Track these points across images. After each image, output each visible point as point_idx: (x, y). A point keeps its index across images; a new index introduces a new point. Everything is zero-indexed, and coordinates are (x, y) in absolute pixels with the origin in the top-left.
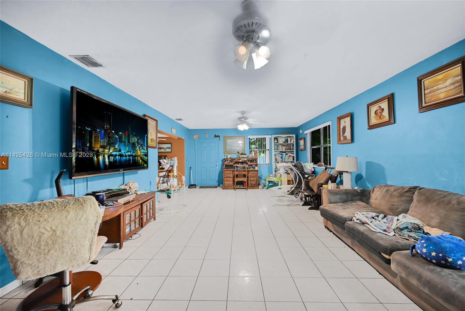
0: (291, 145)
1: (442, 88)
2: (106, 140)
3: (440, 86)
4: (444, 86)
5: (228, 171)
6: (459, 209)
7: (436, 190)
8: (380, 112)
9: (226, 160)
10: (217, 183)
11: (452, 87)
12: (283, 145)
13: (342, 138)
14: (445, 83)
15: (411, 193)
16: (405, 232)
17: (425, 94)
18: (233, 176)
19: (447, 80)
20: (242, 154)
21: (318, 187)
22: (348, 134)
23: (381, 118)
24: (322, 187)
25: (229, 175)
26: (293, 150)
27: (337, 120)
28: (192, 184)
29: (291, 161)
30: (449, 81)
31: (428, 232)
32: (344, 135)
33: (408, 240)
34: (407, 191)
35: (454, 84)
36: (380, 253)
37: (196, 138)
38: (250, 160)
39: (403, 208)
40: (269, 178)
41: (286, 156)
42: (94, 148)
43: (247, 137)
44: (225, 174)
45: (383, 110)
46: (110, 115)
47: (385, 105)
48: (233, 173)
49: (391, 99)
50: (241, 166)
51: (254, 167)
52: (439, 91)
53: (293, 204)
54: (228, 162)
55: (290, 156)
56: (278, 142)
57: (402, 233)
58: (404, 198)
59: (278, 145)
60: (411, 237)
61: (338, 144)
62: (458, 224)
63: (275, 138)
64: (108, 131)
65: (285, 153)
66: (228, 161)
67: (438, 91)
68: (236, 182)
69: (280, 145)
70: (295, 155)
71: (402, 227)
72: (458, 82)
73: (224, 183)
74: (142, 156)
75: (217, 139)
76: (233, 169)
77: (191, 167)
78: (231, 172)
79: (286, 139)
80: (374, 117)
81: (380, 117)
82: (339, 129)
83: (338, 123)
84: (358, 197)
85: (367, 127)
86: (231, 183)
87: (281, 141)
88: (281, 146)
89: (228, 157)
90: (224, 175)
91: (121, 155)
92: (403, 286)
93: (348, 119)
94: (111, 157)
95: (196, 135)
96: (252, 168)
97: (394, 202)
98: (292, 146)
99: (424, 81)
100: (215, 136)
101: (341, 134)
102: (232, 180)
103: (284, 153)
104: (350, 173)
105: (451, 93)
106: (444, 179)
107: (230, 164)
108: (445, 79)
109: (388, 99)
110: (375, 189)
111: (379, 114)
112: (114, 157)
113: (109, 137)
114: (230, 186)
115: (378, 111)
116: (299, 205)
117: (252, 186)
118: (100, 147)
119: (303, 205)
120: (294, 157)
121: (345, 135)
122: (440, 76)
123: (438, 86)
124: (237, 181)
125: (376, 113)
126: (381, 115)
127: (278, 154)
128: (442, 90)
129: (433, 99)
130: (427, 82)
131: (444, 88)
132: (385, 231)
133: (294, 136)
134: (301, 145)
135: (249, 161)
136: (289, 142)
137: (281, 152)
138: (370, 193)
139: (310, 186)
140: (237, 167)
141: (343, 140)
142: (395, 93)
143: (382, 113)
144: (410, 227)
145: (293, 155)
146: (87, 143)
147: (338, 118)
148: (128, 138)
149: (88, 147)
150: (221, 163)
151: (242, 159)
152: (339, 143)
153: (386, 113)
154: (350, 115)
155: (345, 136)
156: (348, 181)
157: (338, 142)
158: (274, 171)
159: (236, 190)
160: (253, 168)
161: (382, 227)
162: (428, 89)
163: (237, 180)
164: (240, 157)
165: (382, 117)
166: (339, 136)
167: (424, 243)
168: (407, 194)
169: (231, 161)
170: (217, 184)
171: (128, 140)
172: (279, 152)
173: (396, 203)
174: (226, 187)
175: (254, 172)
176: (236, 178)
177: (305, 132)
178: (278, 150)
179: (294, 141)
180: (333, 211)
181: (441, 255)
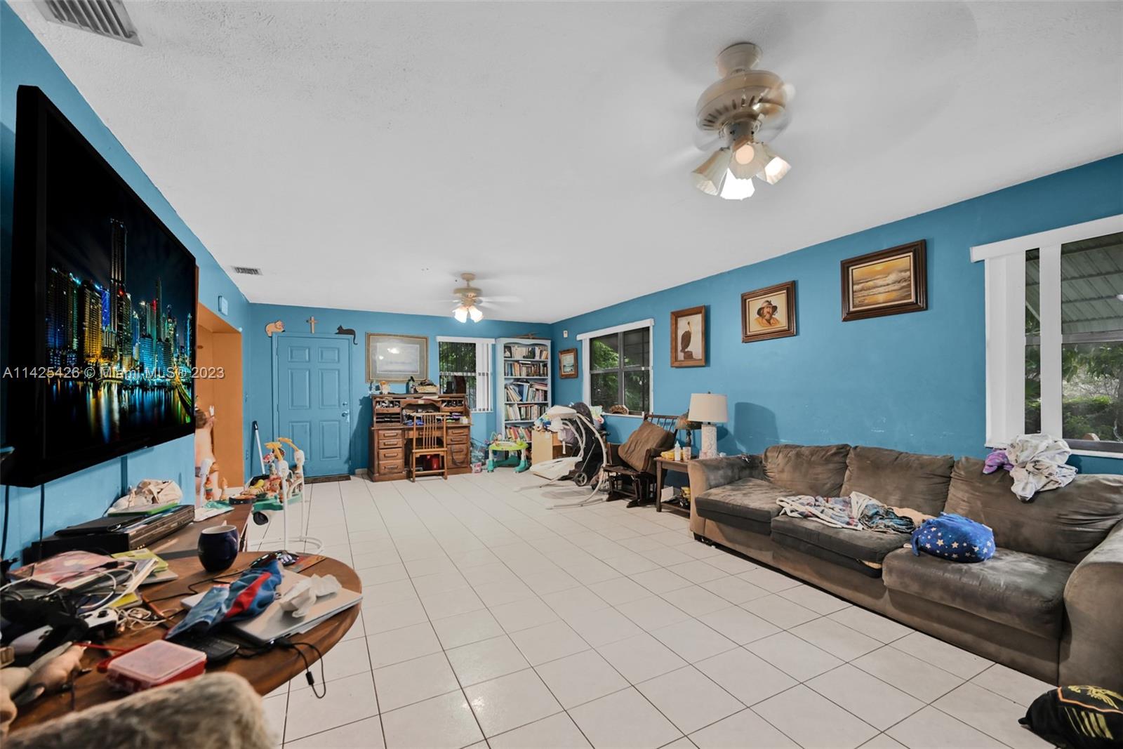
0: (541, 364)
1: (881, 286)
2: (114, 329)
3: (880, 282)
4: (885, 283)
5: (389, 429)
6: (925, 476)
7: (879, 449)
8: (768, 313)
9: (378, 399)
10: (346, 467)
11: (897, 286)
12: (523, 364)
13: (681, 356)
14: (887, 278)
15: (842, 457)
16: (877, 520)
17: (853, 292)
18: (403, 442)
19: (889, 274)
20: (422, 384)
21: (647, 457)
22: (696, 347)
23: (770, 323)
24: (660, 456)
25: (394, 441)
26: (546, 377)
27: (671, 319)
28: (264, 473)
29: (541, 402)
30: (892, 277)
31: (905, 515)
32: (686, 350)
33: (885, 532)
34: (835, 454)
35: (899, 282)
36: (861, 562)
37: (276, 333)
38: (447, 399)
39: (833, 482)
40: (497, 445)
41: (531, 389)
42: (89, 356)
43: (435, 339)
44: (382, 437)
45: (775, 308)
46: (123, 229)
47: (779, 300)
48: (403, 435)
49: (791, 290)
50: (425, 417)
51: (455, 417)
52: (876, 289)
53: (590, 500)
54: (383, 404)
55: (537, 390)
56: (511, 357)
57: (873, 523)
58: (831, 466)
59: (511, 364)
60: (889, 527)
61: (672, 367)
62: (926, 497)
63: (505, 347)
64: (119, 294)
65: (527, 382)
66: (383, 402)
67: (874, 290)
68: (417, 458)
69: (516, 364)
70: (549, 389)
71: (870, 514)
72: (905, 281)
73: (379, 464)
74: (183, 387)
75: (349, 339)
76: (399, 424)
77: (255, 423)
78: (397, 431)
79: (530, 349)
80: (756, 319)
81: (769, 321)
82: (674, 336)
83: (672, 324)
84: (747, 472)
85: (740, 336)
86: (399, 462)
87: (519, 353)
88: (517, 366)
89: (385, 392)
90: (378, 442)
91: (144, 386)
92: (896, 609)
93: (697, 319)
94: (123, 391)
95: (275, 323)
96: (450, 421)
97: (818, 474)
98: (542, 368)
99: (852, 270)
100: (341, 331)
101: (680, 348)
102: (401, 455)
103: (525, 382)
104: (714, 425)
105: (894, 295)
106: (880, 431)
107: (390, 412)
108: (886, 273)
109: (788, 290)
110: (768, 454)
111: (768, 316)
112: (130, 391)
113: (121, 317)
114: (396, 471)
115: (766, 310)
116: (602, 499)
117: (454, 466)
118: (102, 353)
119: (609, 500)
120: (546, 392)
121: (689, 349)
122: (878, 266)
123: (875, 281)
124: (418, 455)
125: (760, 312)
126: (771, 317)
127: (512, 384)
128: (881, 289)
129: (866, 301)
130: (857, 272)
131: (884, 286)
132: (848, 523)
133: (548, 343)
134: (564, 366)
135: (443, 402)
136: (537, 358)
137: (518, 380)
138: (761, 462)
139: (621, 456)
140: (410, 417)
141: (683, 359)
142: (797, 281)
143: (773, 314)
144: (881, 512)
145: (545, 388)
146: (73, 338)
147: (673, 313)
148: (157, 324)
149: (74, 351)
150: (357, 408)
151: (424, 397)
152: (675, 365)
153: (781, 317)
154: (703, 311)
155: (688, 352)
156: (712, 442)
157: (672, 363)
158: (504, 427)
159: (417, 479)
160: (452, 419)
161: (842, 519)
162: (858, 284)
163: (417, 452)
164: (420, 391)
165: (772, 321)
166: (674, 351)
167: (936, 532)
168: (837, 459)
169: (392, 402)
170: (344, 469)
171: (157, 328)
172: (512, 381)
173: (820, 476)
174: (385, 474)
175: (460, 431)
176: (416, 449)
177: (579, 337)
178: (512, 375)
179: (546, 356)
180: (731, 502)
181: (965, 545)
